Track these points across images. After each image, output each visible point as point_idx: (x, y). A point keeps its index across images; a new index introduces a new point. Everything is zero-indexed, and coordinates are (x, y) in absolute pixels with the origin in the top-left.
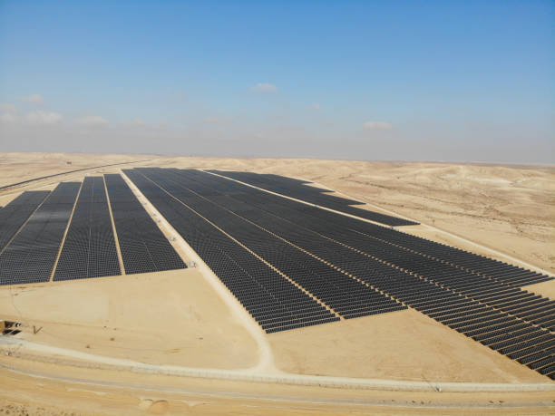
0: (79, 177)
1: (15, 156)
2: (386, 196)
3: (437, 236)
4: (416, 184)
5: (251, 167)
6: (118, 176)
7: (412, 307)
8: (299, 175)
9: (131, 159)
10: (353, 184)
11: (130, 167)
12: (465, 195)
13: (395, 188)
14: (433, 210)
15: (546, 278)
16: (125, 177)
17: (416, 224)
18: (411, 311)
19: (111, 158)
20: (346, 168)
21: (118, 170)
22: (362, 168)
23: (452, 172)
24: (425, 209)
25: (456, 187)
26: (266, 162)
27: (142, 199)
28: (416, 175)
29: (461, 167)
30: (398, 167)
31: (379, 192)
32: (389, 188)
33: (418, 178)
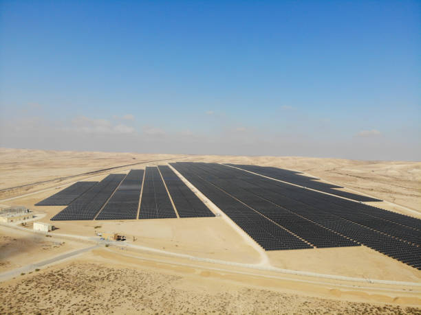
0: (143, 167)
1: (98, 154)
2: (360, 183)
4: (387, 176)
5: (256, 162)
6: (167, 166)
8: (292, 168)
9: (173, 156)
10: (336, 175)
11: (174, 162)
13: (369, 178)
16: (171, 167)
17: (380, 201)
19: (161, 156)
20: (330, 164)
21: (166, 163)
22: (343, 164)
23: (417, 167)
24: (391, 192)
26: (267, 159)
27: (184, 180)
28: (387, 170)
31: (356, 181)
32: (364, 178)
33: (389, 171)
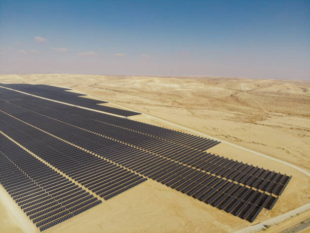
2: (120, 97)
3: (152, 121)
4: (133, 89)
5: (27, 80)
7: (150, 177)
8: (62, 84)
10: (98, 89)
12: (160, 94)
13: (123, 92)
14: (146, 104)
15: (216, 143)
17: (139, 114)
18: (150, 181)
22: (102, 79)
23: (151, 81)
24: (142, 104)
25: (154, 90)
26: (38, 76)
28: (133, 83)
29: (155, 78)
30: (122, 79)
31: (115, 94)
32: (120, 92)
33: (135, 85)
